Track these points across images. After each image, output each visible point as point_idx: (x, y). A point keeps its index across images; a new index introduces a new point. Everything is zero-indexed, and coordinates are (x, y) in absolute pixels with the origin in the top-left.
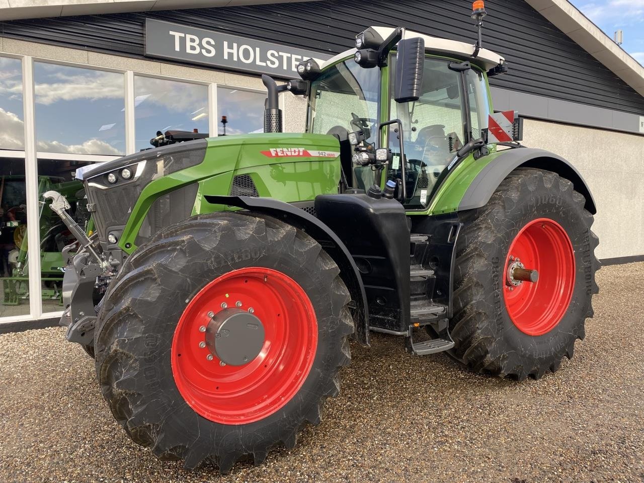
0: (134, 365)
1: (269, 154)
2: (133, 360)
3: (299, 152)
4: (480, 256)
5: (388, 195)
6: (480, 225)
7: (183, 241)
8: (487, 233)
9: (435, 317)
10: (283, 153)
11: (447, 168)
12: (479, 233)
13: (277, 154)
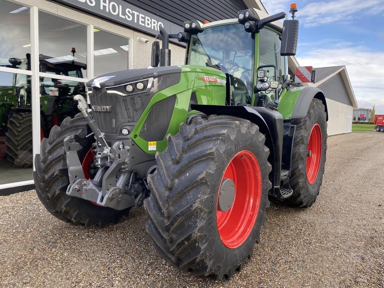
0: (204, 216)
1: (204, 79)
2: (203, 213)
3: (214, 79)
4: (303, 143)
6: (301, 126)
7: (224, 134)
8: (305, 131)
9: (286, 177)
10: (209, 79)
12: (301, 131)
13: (207, 80)
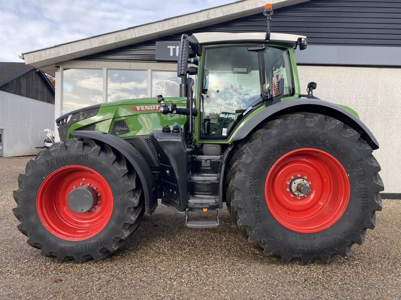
1: (136, 109)
3: (156, 107)
5: (175, 131)
6: (243, 151)
8: (248, 156)
10: (145, 108)
11: (242, 114)
13: (140, 109)
